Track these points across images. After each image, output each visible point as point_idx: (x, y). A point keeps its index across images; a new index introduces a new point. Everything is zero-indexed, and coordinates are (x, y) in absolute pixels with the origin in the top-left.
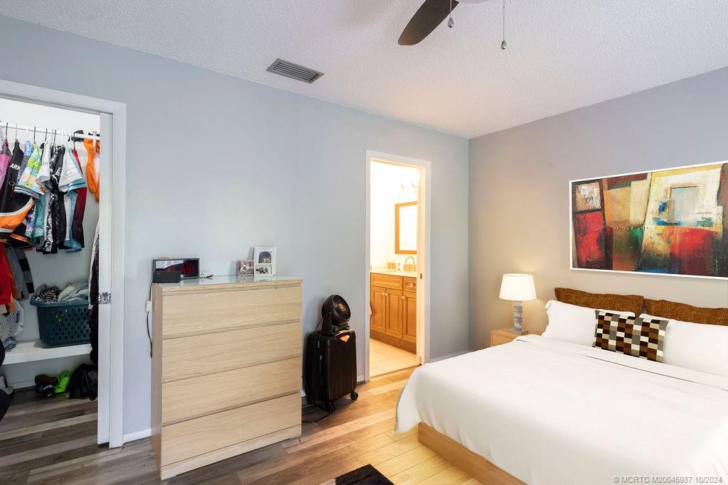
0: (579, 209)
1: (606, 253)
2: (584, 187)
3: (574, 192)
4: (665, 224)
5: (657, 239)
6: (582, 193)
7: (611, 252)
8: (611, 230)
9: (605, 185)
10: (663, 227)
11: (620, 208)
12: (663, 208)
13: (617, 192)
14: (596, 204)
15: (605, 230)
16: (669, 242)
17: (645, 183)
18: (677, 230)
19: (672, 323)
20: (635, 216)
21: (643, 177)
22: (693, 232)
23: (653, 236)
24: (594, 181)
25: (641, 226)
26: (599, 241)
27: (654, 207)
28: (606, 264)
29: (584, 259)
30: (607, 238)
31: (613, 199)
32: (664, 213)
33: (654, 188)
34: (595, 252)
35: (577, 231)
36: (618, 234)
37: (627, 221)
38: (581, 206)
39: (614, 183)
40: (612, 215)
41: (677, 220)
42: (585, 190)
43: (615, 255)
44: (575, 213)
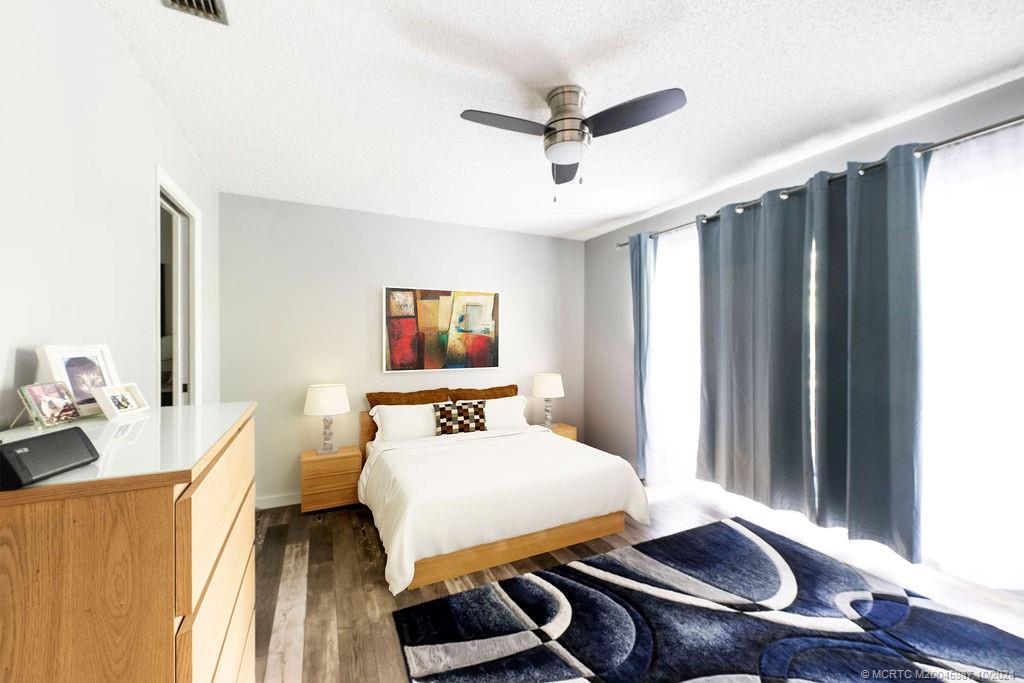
0: (393, 314)
1: (419, 354)
2: (398, 294)
3: (388, 298)
4: (462, 331)
5: (458, 343)
6: (397, 300)
7: (423, 355)
8: (423, 334)
9: (419, 296)
10: (461, 334)
11: (431, 317)
12: (462, 319)
13: (427, 303)
14: (410, 311)
15: (418, 334)
16: (465, 344)
17: (450, 298)
18: (470, 335)
19: (488, 402)
20: (442, 325)
21: (447, 293)
22: (480, 338)
23: (455, 341)
24: (408, 290)
25: (446, 332)
26: (412, 345)
27: (456, 318)
28: (419, 364)
29: (398, 362)
30: (419, 342)
31: (425, 308)
32: (462, 323)
33: (456, 303)
34: (409, 354)
35: (391, 335)
36: (429, 339)
37: (436, 328)
38: (395, 312)
39: (427, 294)
40: (424, 322)
41: (470, 329)
42: (399, 297)
43: (426, 357)
44: (389, 318)
